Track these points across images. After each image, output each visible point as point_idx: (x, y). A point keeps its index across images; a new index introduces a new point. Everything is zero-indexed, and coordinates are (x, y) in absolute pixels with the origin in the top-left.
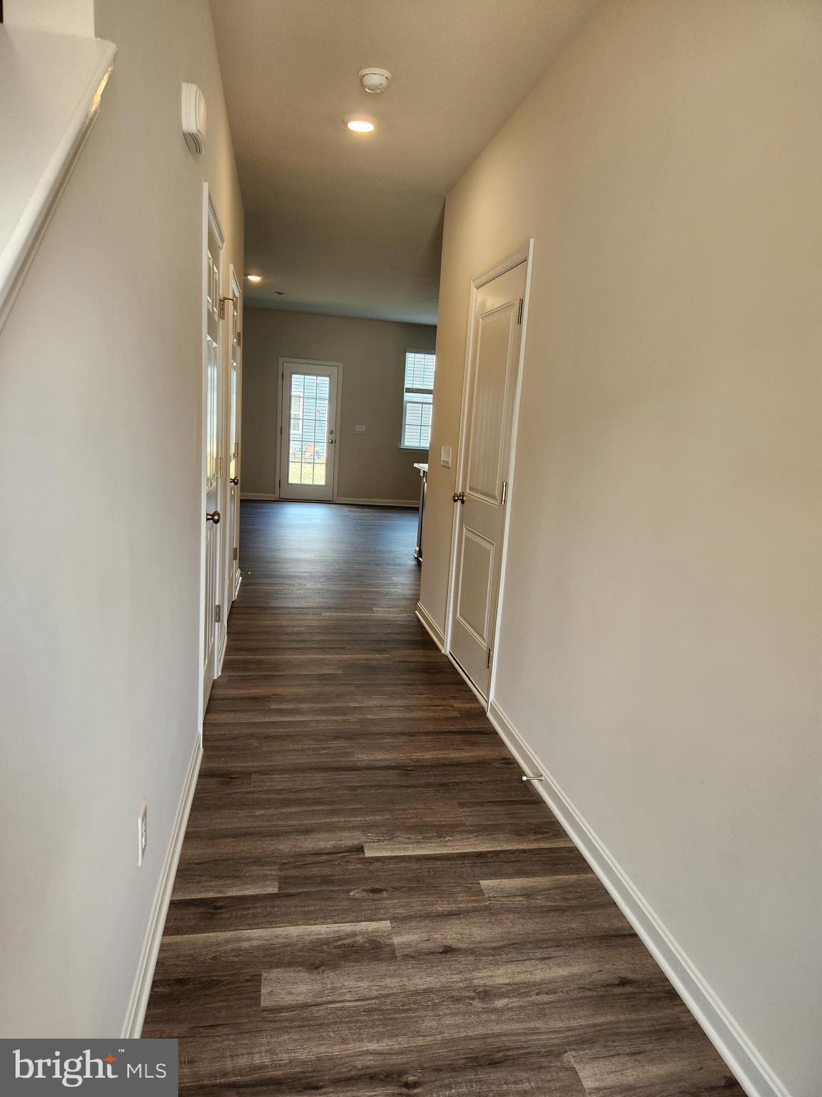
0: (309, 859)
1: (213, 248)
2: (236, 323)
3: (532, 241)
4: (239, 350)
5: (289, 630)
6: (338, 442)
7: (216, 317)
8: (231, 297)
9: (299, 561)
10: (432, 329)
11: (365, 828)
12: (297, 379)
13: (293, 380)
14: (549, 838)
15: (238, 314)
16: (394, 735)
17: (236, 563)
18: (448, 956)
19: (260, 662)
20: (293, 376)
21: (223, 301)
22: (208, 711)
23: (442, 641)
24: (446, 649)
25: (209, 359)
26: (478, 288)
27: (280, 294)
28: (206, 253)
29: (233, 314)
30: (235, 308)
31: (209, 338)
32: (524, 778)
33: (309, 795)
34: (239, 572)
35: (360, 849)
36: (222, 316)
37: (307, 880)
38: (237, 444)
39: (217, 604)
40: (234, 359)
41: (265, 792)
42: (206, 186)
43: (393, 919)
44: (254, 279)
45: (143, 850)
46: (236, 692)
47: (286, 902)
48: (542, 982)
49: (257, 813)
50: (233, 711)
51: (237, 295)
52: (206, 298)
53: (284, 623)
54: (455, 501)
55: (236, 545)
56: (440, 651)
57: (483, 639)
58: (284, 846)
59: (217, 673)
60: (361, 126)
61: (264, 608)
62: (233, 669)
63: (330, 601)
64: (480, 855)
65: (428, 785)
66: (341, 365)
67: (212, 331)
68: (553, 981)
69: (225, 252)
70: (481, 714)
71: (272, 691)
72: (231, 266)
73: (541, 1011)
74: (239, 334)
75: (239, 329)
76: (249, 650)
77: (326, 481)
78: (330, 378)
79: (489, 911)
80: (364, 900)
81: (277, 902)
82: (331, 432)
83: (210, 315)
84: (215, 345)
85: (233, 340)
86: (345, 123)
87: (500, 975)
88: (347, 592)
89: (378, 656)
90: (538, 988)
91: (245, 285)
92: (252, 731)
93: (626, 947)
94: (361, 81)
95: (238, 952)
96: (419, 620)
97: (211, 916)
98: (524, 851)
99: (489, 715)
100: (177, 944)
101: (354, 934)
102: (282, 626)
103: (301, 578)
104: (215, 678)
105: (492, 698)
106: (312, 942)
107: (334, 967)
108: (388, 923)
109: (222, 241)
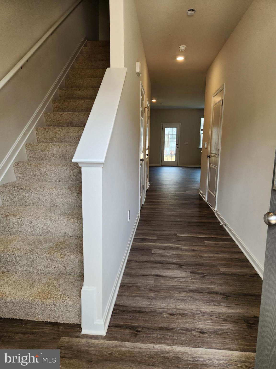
0: (164, 235)
1: (143, 95)
2: (148, 113)
3: (225, 84)
4: (149, 121)
5: (162, 195)
6: (179, 148)
7: (143, 112)
8: (147, 107)
9: (166, 180)
10: (203, 110)
11: (177, 231)
12: (166, 129)
13: (165, 129)
14: (225, 236)
15: (149, 111)
16: (188, 216)
17: (148, 179)
18: (194, 251)
19: (154, 201)
20: (166, 128)
21: (145, 108)
22: (141, 210)
23: (205, 198)
24: (206, 200)
25: (141, 125)
26: (214, 97)
27: (162, 104)
28: (141, 97)
29: (148, 111)
30: (148, 110)
31: (141, 117)
32: (221, 225)
33: (164, 225)
34: (149, 182)
35: (177, 234)
36: (144, 112)
37: (163, 238)
38: (148, 147)
39: (143, 185)
40: (148, 123)
41: (154, 224)
42: (141, 82)
43: (182, 245)
44: (154, 101)
45: (129, 219)
46: (148, 207)
47: (158, 240)
48: (215, 257)
49: (152, 227)
50: (147, 210)
51: (149, 106)
52: (141, 108)
53: (161, 194)
54: (208, 157)
55: (148, 174)
56: (204, 201)
57: (214, 194)
58: (158, 232)
59: (143, 203)
60: (180, 59)
61: (156, 191)
62: (147, 202)
63: (174, 189)
64: (206, 237)
65: (195, 225)
66: (180, 124)
67: (142, 116)
68: (219, 257)
69: (145, 96)
70: (213, 213)
71: (156, 207)
72: (147, 99)
73: (214, 260)
74: (149, 116)
75: (149, 115)
76: (151, 199)
77: (175, 160)
78: (177, 128)
79: (206, 246)
80: (176, 242)
81: (156, 240)
82: (177, 145)
83: (142, 112)
84: (143, 119)
85: (147, 118)
86: (176, 58)
87: (206, 255)
88: (179, 188)
89: (186, 201)
90: (214, 257)
91: (151, 103)
92: (152, 214)
93: (239, 254)
94: (179, 49)
95: (148, 246)
96: (199, 194)
97: (142, 241)
98: (217, 238)
99: (215, 214)
100: (135, 244)
101: (173, 246)
102: (160, 195)
103: (166, 184)
104: (143, 204)
105: (216, 210)
106: (163, 246)
107: (168, 250)
108: (181, 245)
109: (145, 93)
